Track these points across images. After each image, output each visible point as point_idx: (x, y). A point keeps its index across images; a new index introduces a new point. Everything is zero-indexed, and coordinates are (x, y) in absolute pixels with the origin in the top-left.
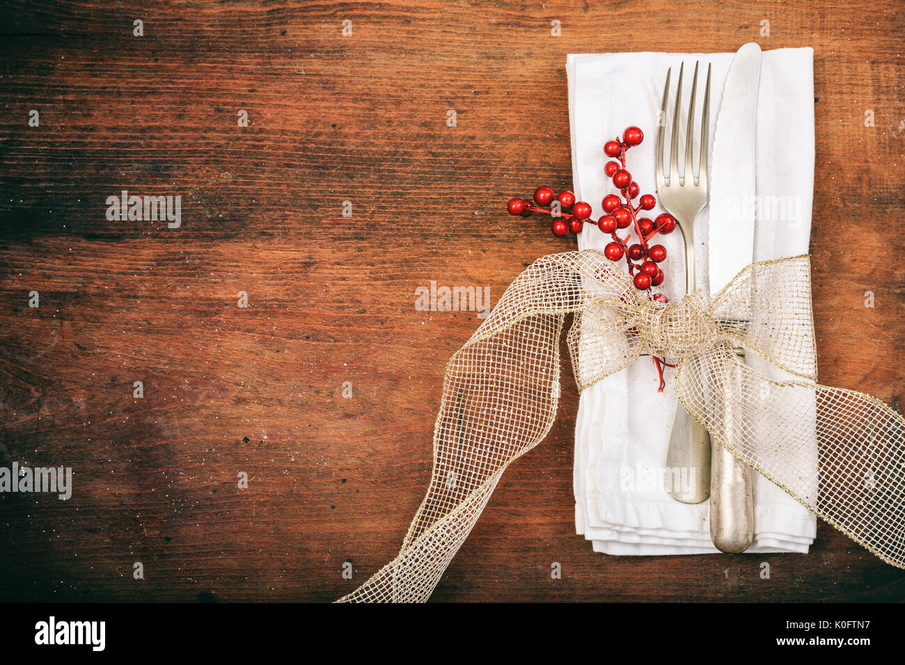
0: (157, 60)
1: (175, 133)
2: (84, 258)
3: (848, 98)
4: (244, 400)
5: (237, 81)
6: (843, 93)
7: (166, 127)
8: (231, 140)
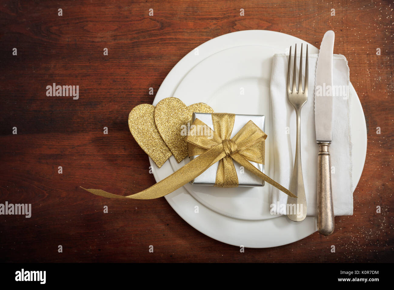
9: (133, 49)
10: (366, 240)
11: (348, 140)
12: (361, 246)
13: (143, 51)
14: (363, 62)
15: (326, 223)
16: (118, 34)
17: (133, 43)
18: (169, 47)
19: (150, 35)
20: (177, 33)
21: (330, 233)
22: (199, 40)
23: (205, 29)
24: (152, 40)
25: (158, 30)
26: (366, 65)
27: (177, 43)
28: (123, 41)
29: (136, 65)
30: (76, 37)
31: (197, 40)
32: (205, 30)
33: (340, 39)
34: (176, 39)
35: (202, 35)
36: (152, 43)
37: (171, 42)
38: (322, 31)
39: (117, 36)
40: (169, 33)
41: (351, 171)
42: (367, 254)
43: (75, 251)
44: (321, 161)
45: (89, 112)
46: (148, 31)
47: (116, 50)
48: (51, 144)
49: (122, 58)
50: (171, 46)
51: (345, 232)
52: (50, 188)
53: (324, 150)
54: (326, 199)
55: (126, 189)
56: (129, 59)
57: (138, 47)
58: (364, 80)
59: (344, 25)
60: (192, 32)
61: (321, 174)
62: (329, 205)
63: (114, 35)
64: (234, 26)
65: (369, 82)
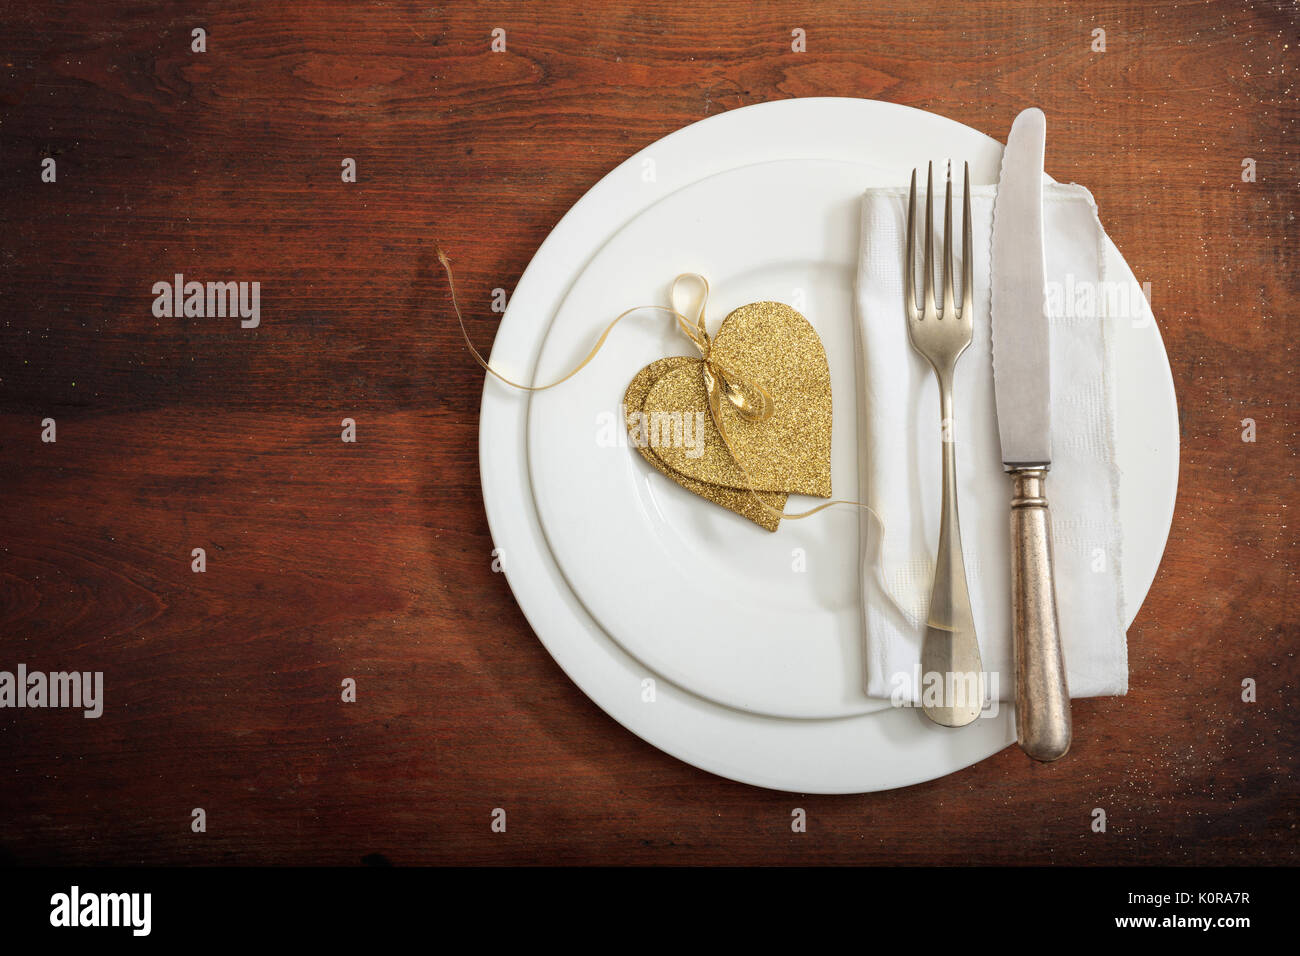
0: (311, 185)
1: (334, 277)
2: (221, 435)
3: (1173, 232)
4: (422, 612)
5: (413, 212)
6: (1166, 227)
7: (323, 270)
8: (405, 285)
9: (450, 145)
10: (1174, 778)
11: (1105, 457)
12: (1158, 796)
13: (483, 155)
14: (1186, 213)
15: (1045, 724)
16: (405, 96)
17: (452, 125)
18: (568, 143)
19: (507, 102)
20: (592, 98)
21: (1058, 753)
22: (666, 125)
23: (685, 87)
24: (512, 118)
25: (534, 85)
26: (1198, 222)
27: (596, 131)
28: (420, 119)
29: (461, 197)
30: (267, 100)
31: (657, 123)
32: (685, 94)
33: (1115, 137)
34: (592, 118)
35: (676, 109)
36: (513, 127)
37: (574, 126)
38: (1058, 108)
39: (400, 101)
40: (567, 98)
41: (1120, 556)
42: (1177, 821)
43: (252, 789)
44: (1021, 527)
45: (303, 346)
46: (502, 88)
47: (394, 146)
48: (180, 443)
49: (414, 172)
50: (573, 139)
51: (1108, 752)
52: (173, 584)
53: (1029, 491)
54: (1041, 646)
55: (417, 596)
56: (437, 178)
57: (466, 139)
58: (1189, 271)
59: (1130, 91)
60: (643, 98)
61: (1022, 569)
62: (1052, 667)
63: (390, 98)
64: (777, 83)
65: (1205, 278)
